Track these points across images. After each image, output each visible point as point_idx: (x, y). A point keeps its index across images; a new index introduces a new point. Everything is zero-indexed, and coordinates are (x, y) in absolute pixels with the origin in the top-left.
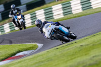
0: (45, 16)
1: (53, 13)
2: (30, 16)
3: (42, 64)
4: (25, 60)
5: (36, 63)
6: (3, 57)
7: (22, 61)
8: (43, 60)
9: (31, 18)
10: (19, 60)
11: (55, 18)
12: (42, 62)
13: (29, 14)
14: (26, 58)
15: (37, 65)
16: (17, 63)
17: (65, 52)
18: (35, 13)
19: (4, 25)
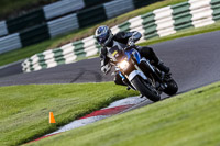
0: (173, 22)
1: (191, 15)
2: (142, 21)
3: (168, 125)
4: (129, 117)
5: (154, 123)
6: (82, 111)
7: (123, 119)
8: (168, 116)
9: (144, 24)
10: (116, 117)
11: (196, 26)
12: (168, 121)
13: (139, 17)
14: (132, 112)
15: (156, 127)
16: (112, 123)
17: (217, 100)
18: (154, 15)
19: (83, 41)
